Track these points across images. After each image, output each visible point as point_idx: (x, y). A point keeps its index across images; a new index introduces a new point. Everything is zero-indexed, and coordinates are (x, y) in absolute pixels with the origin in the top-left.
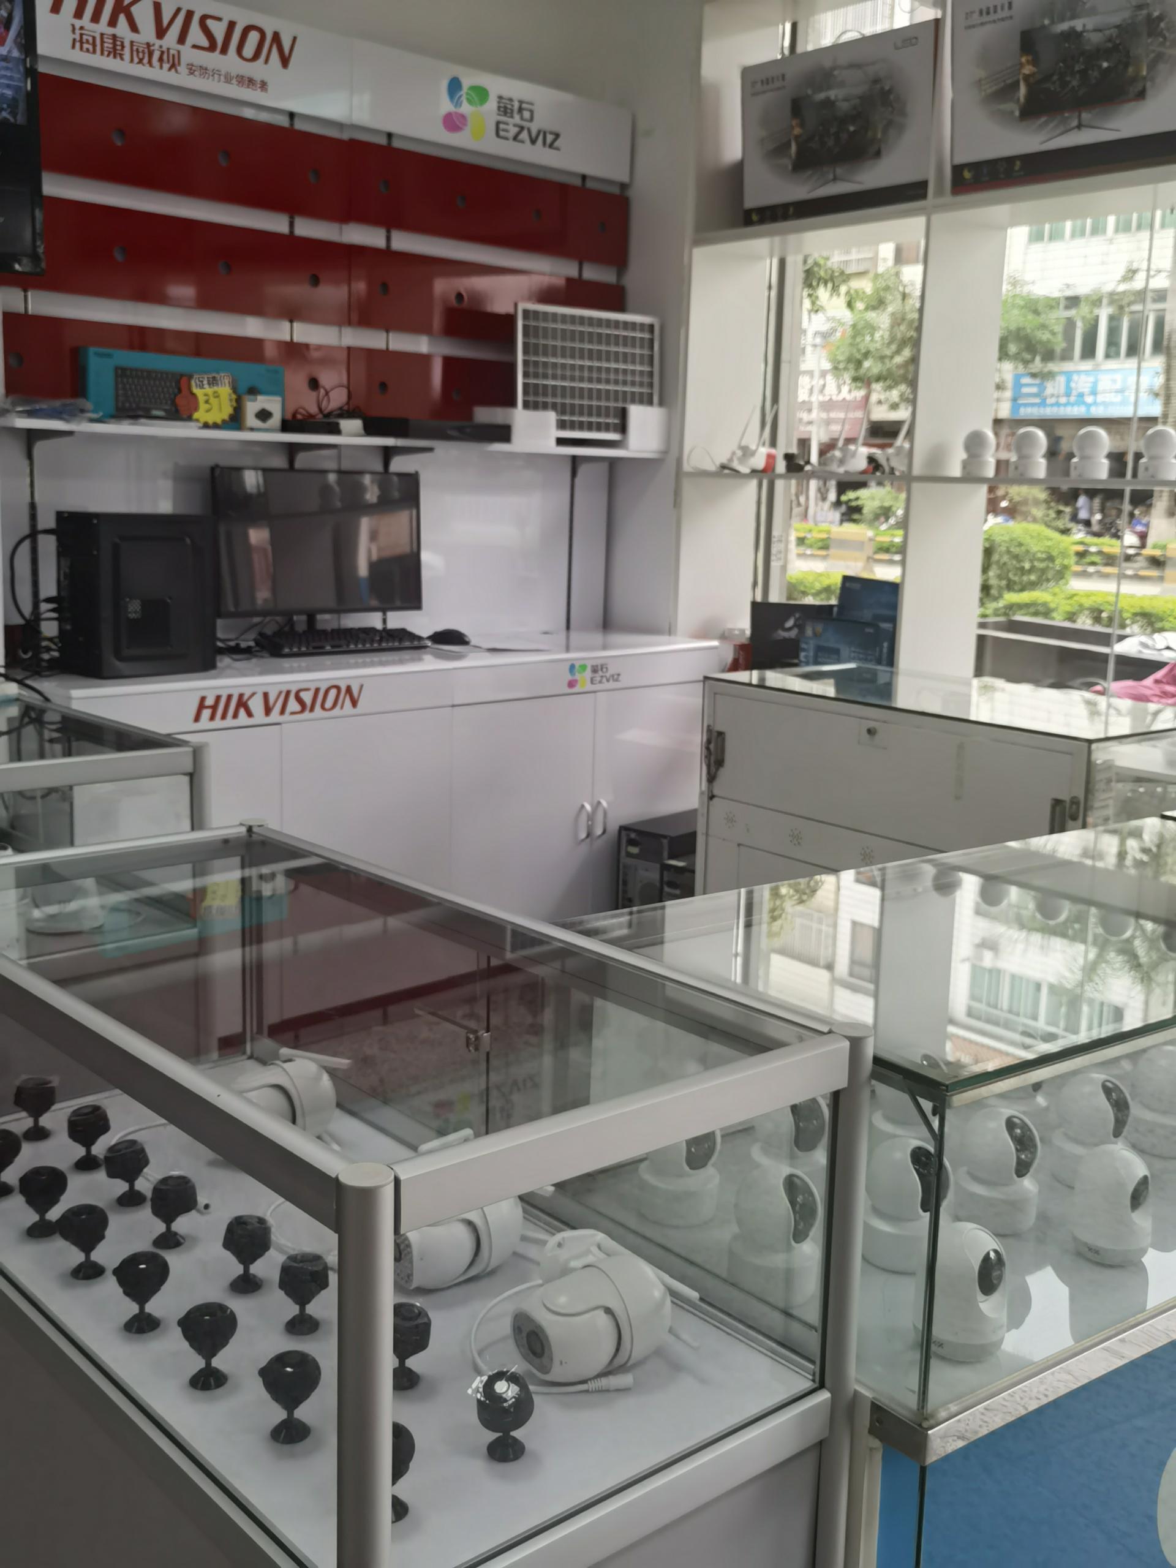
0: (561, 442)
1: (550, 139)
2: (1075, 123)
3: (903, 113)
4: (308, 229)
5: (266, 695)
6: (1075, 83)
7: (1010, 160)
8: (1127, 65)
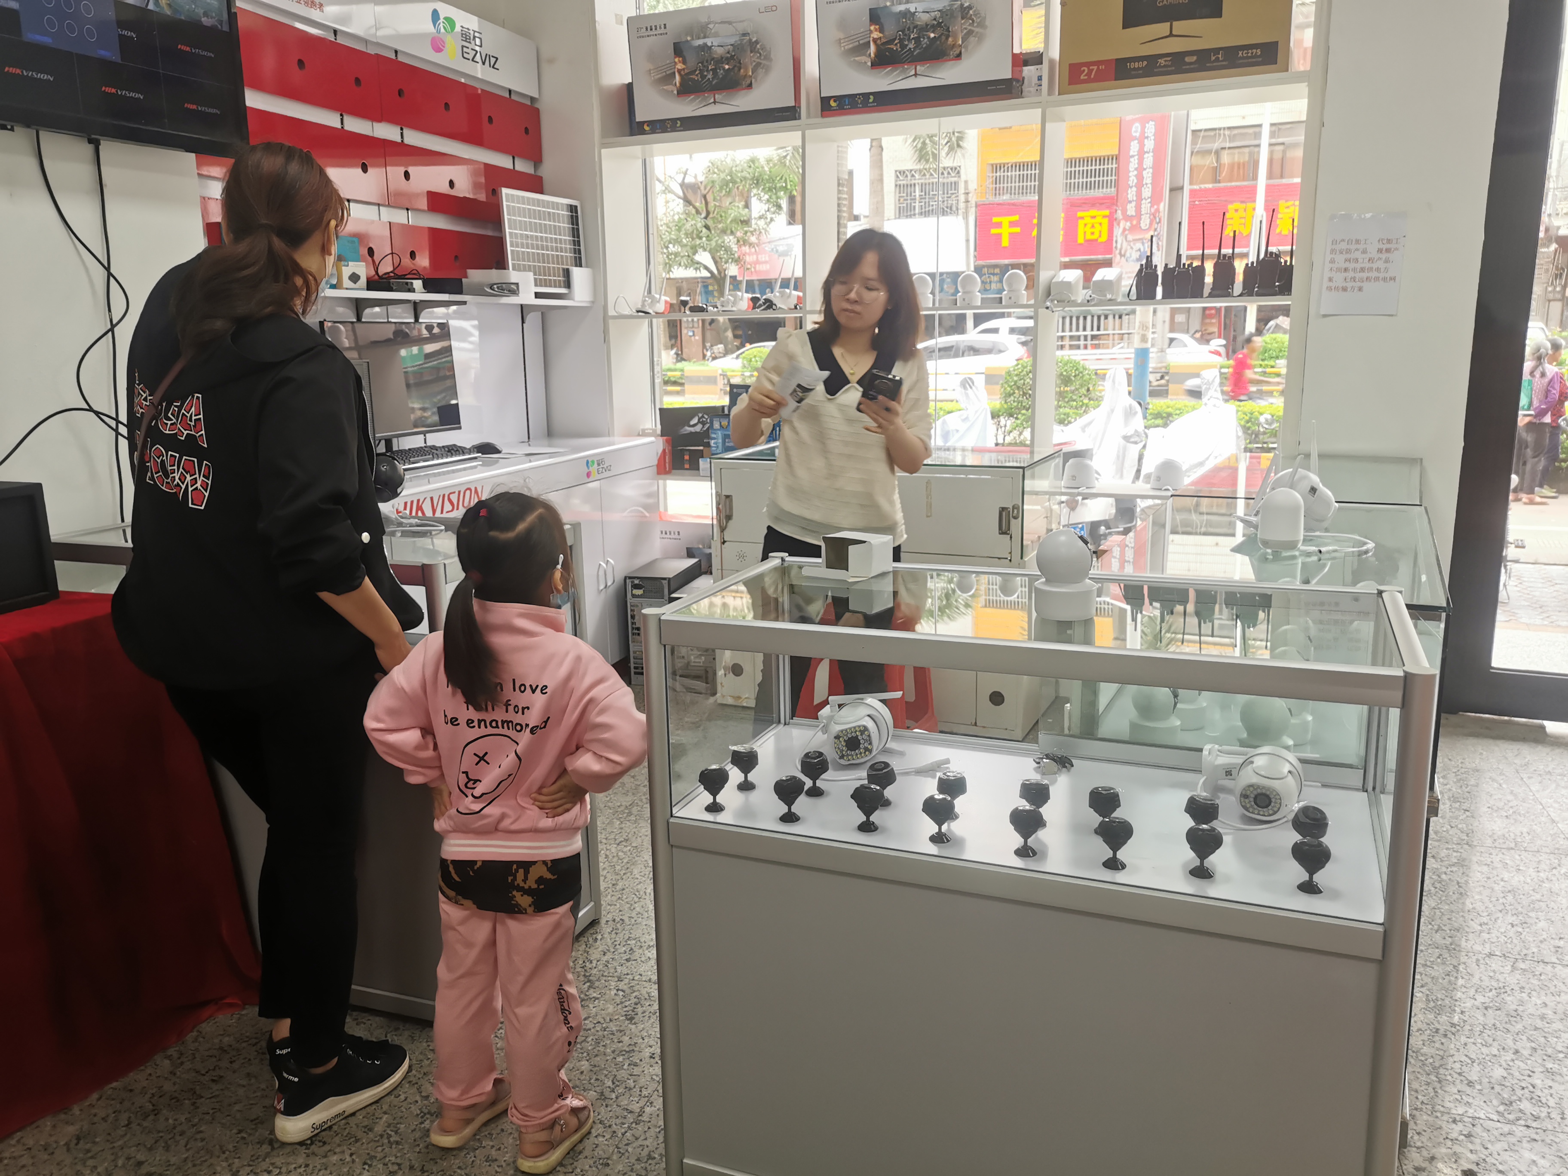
0: (538, 295)
2: (913, 72)
3: (768, 58)
4: (356, 125)
5: (432, 499)
6: (911, 46)
7: (866, 96)
8: (948, 37)
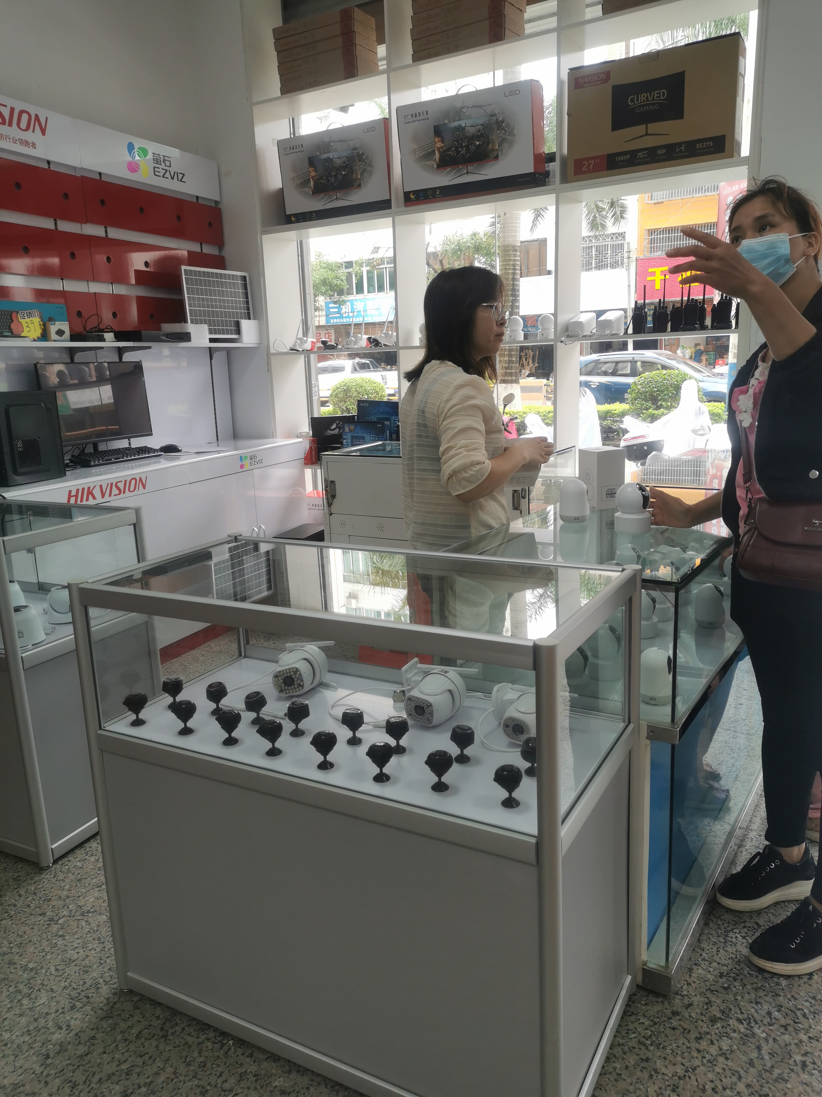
0: (212, 340)
1: (180, 177)
2: (465, 171)
3: (370, 165)
4: (66, 226)
5: (101, 486)
6: (464, 152)
7: (434, 189)
8: (488, 144)
